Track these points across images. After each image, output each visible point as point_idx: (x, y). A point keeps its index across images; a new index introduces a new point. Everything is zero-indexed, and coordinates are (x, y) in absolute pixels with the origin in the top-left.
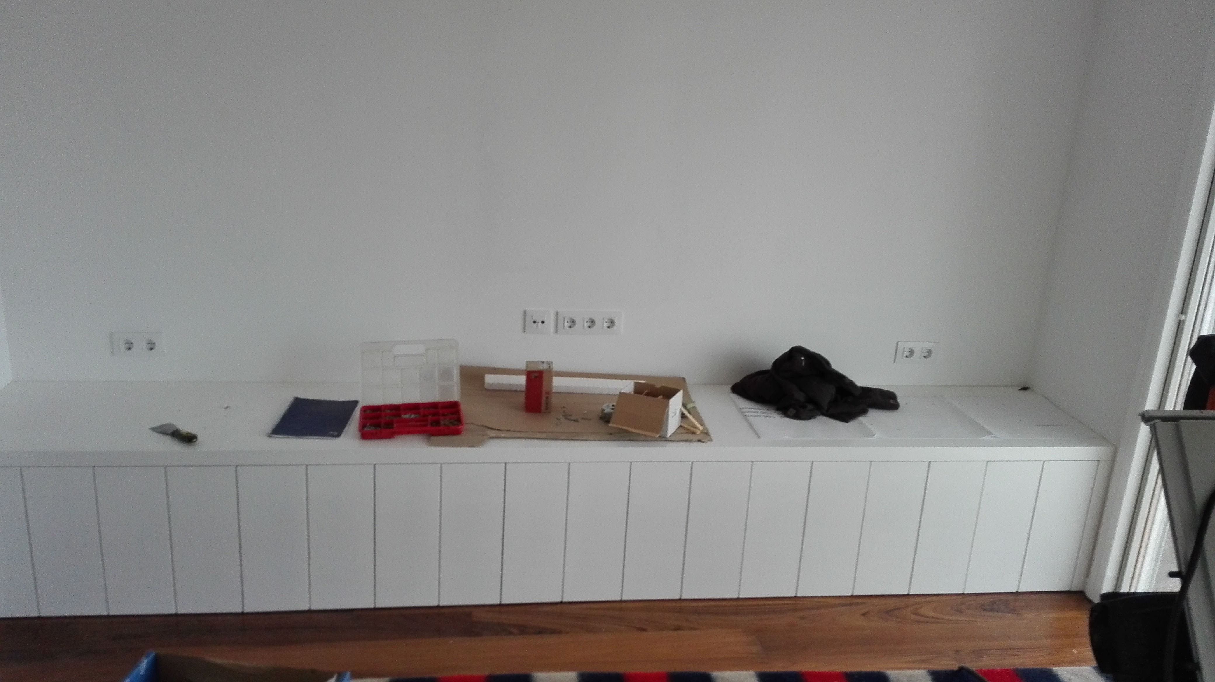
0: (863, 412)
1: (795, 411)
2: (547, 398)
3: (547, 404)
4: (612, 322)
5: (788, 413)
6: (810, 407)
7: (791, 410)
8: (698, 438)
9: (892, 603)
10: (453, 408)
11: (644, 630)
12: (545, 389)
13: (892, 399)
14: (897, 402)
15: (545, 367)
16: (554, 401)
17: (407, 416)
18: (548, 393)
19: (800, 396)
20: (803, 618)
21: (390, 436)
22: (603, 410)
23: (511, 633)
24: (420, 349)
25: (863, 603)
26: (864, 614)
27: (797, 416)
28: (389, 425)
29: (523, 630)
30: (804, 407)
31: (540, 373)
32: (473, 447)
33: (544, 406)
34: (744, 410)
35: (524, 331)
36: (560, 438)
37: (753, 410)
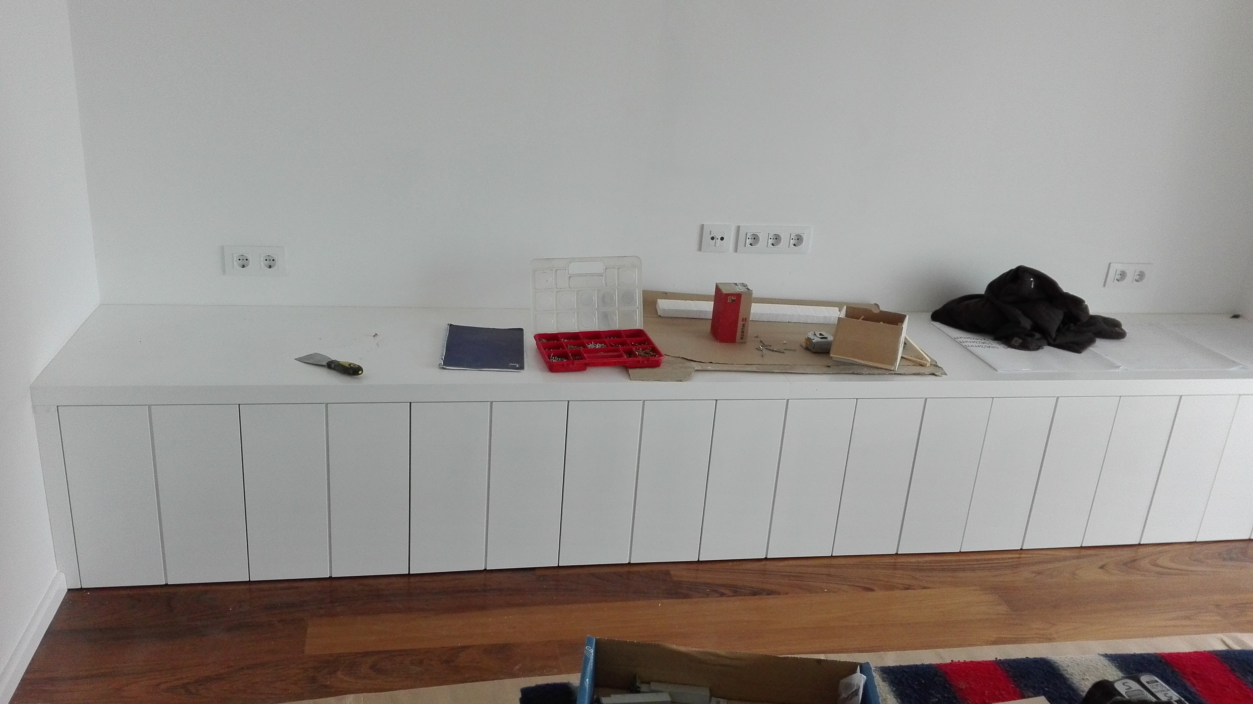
0: (1091, 342)
1: (1021, 341)
2: (744, 325)
3: (743, 332)
4: (799, 239)
5: (1013, 342)
6: (1038, 335)
7: (1016, 339)
8: (932, 370)
9: (1127, 553)
10: (639, 336)
11: (872, 590)
12: (741, 316)
13: (1117, 327)
14: (1122, 329)
15: (739, 289)
16: (751, 330)
17: (591, 346)
18: (745, 320)
19: (1027, 323)
20: (1039, 573)
21: (581, 368)
22: (809, 339)
23: (722, 595)
24: (598, 267)
25: (1096, 555)
26: (1102, 567)
27: (1024, 346)
28: (577, 355)
29: (736, 591)
30: (1032, 336)
31: (739, 296)
32: (681, 381)
33: (739, 334)
34: (961, 340)
35: (700, 249)
36: (774, 371)
37: (968, 340)
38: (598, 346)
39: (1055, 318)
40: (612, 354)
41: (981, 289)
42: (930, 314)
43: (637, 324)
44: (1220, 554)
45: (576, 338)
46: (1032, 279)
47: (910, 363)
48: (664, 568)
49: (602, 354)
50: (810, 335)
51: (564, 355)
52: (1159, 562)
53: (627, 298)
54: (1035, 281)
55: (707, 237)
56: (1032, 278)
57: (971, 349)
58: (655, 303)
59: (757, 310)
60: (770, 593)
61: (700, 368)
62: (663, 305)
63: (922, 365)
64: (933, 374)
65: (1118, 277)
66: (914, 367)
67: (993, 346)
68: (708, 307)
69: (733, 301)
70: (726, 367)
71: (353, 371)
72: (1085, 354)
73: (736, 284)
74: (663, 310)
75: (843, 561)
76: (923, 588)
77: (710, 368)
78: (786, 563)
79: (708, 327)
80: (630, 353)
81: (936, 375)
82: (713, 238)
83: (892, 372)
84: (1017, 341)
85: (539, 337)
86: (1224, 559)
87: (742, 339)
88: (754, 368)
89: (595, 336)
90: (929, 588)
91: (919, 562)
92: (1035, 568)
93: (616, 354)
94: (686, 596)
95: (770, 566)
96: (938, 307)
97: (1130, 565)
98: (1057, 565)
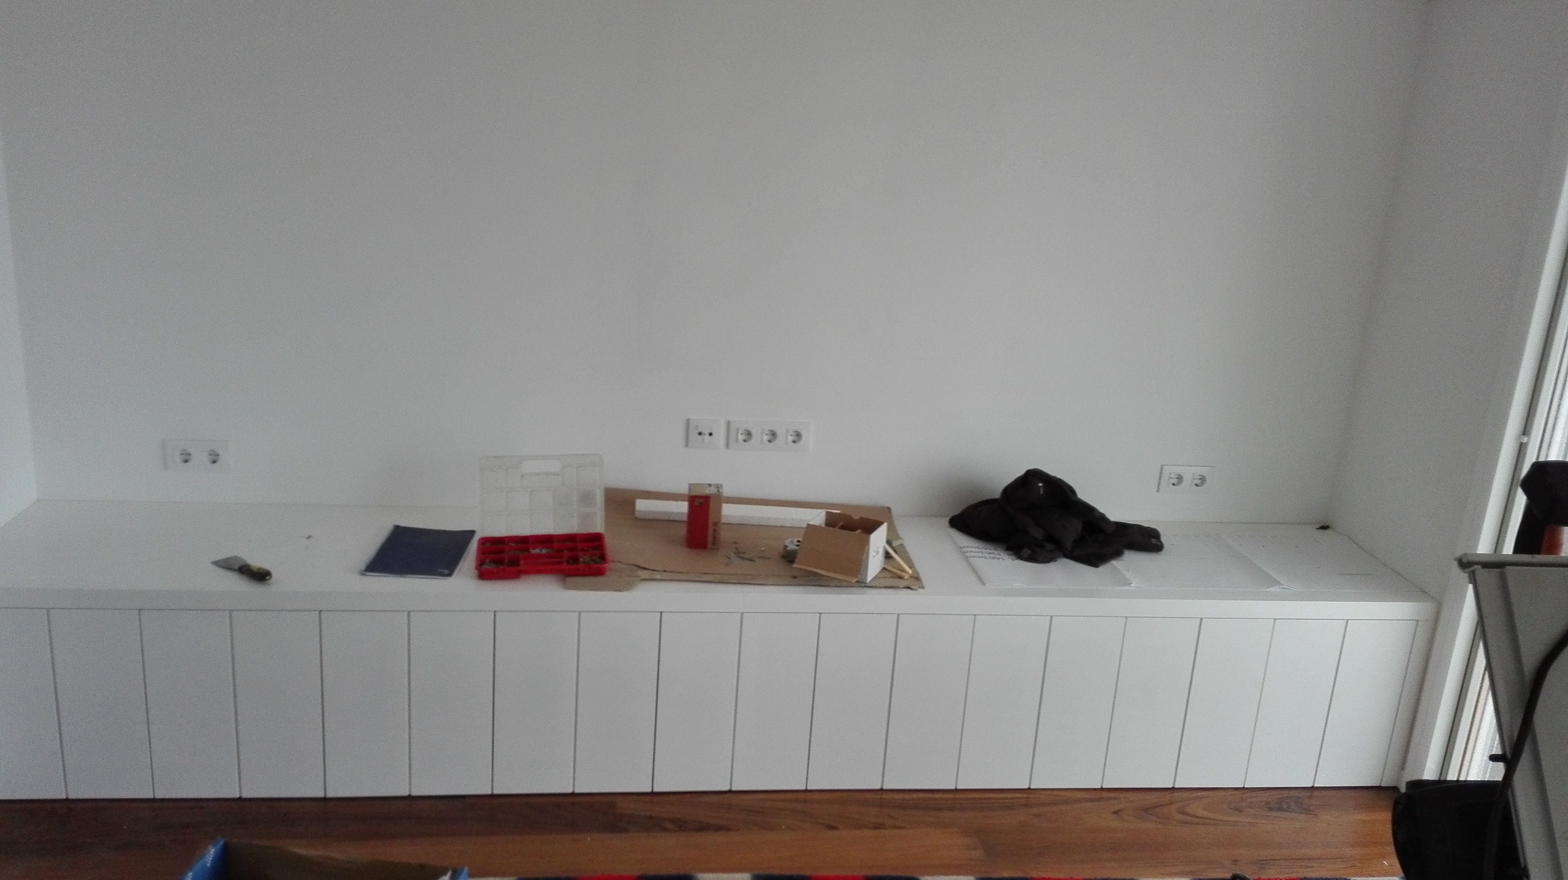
2: (715, 530)
3: (714, 538)
4: (798, 435)
5: (1022, 554)
6: (1049, 546)
8: (906, 583)
10: (595, 542)
11: (835, 828)
12: (712, 518)
13: (1155, 538)
14: (1160, 541)
15: (712, 491)
16: (724, 534)
17: (537, 551)
18: (716, 524)
19: (1037, 533)
21: (515, 575)
22: (786, 547)
25: (1115, 798)
26: (1115, 813)
27: (1033, 558)
28: (514, 561)
30: (1042, 547)
31: (707, 498)
32: (620, 591)
33: (710, 539)
34: (965, 550)
35: (687, 445)
36: (730, 581)
37: (977, 550)
38: (544, 551)
39: (1073, 529)
40: (553, 560)
41: (997, 494)
42: (948, 519)
43: (598, 526)
44: (1268, 803)
45: (524, 542)
46: (1041, 485)
47: (890, 575)
48: (610, 799)
49: (546, 560)
50: (787, 542)
51: (499, 562)
52: (1188, 810)
53: (586, 498)
54: (1044, 486)
55: (693, 433)
56: (1042, 483)
57: (971, 559)
58: (633, 504)
59: (729, 512)
60: (718, 828)
61: (647, 577)
62: (643, 506)
63: (901, 577)
64: (908, 588)
65: (1175, 481)
66: (891, 580)
67: (1000, 557)
68: (682, 508)
69: (701, 503)
70: (679, 576)
71: (260, 576)
72: (1104, 569)
73: (710, 485)
74: (640, 511)
75: (816, 796)
76: (896, 828)
77: (658, 577)
78: (751, 796)
79: (682, 531)
80: (575, 560)
81: (912, 589)
82: (700, 434)
84: (1026, 552)
85: (484, 541)
86: (1271, 809)
87: (714, 544)
88: (710, 578)
89: (545, 540)
90: (901, 828)
91: (904, 800)
92: (1035, 810)
93: (557, 560)
94: (624, 830)
95: (737, 799)
96: (957, 511)
97: (1151, 811)
98: (1064, 807)
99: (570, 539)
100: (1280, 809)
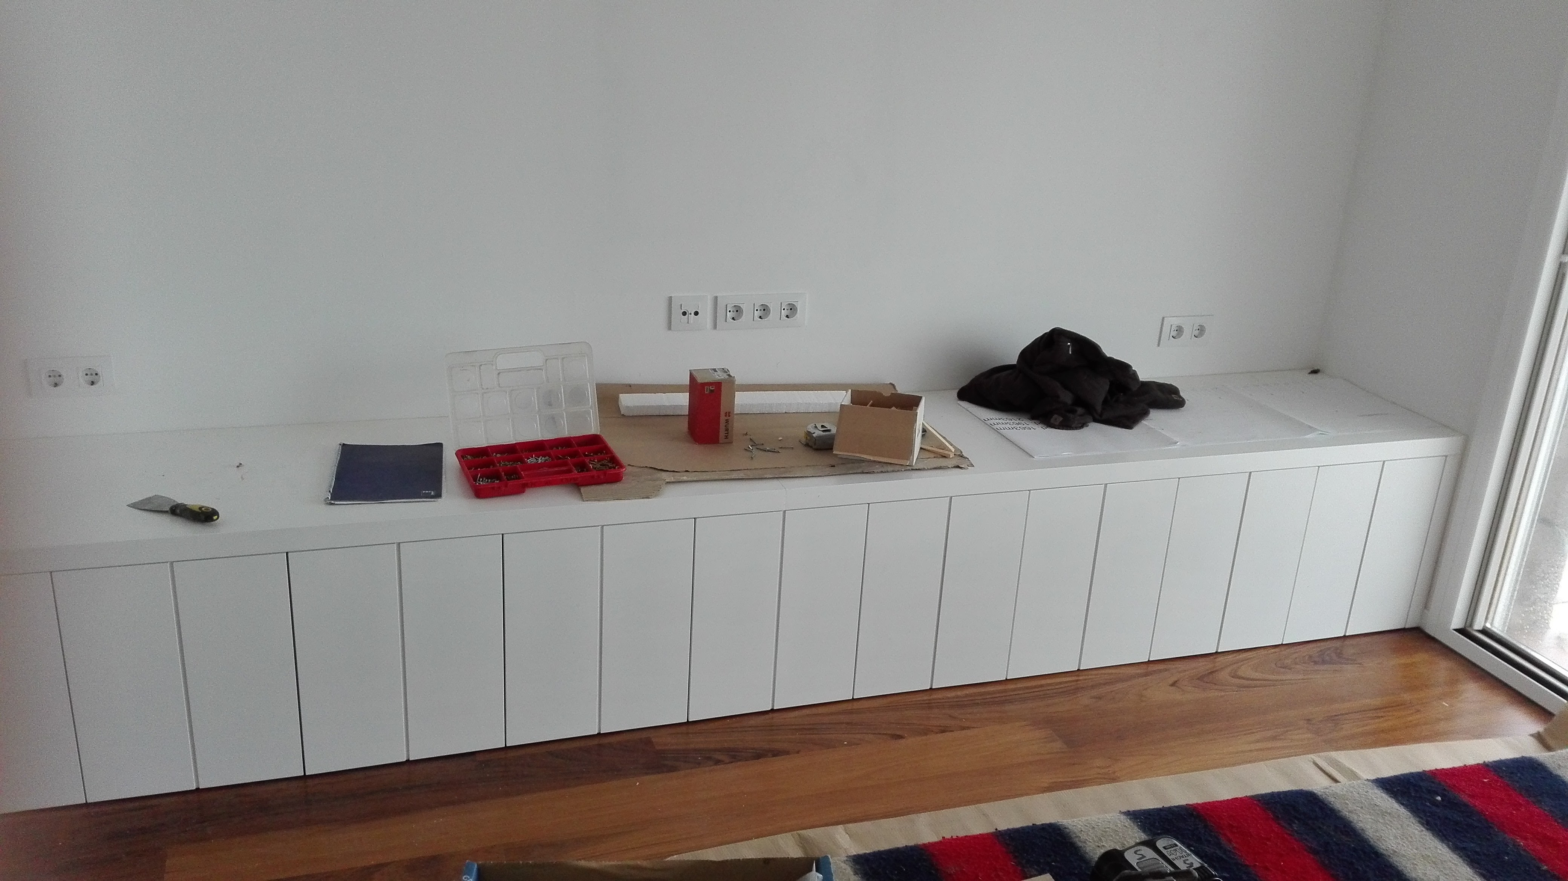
0: (1144, 414)
1: (1061, 419)
2: (727, 421)
3: (727, 430)
4: (792, 308)
5: (1052, 421)
6: (1080, 410)
7: (1055, 416)
8: (955, 462)
9: (1202, 664)
10: (594, 443)
11: (900, 737)
12: (723, 409)
13: (1174, 394)
14: (1180, 397)
15: (719, 376)
16: (737, 426)
17: (531, 461)
18: (728, 414)
19: (1067, 397)
20: (1099, 698)
21: (519, 490)
22: (809, 434)
23: (718, 762)
24: (536, 359)
25: (1166, 670)
26: (1173, 684)
27: (1066, 425)
28: (513, 474)
29: (735, 755)
30: (1073, 412)
31: (718, 385)
32: (648, 498)
33: (722, 433)
34: (991, 422)
35: (670, 328)
36: (766, 476)
37: (1001, 421)
38: (541, 460)
39: (1100, 389)
40: (556, 469)
41: (1013, 360)
42: (957, 391)
43: (592, 427)
44: (1310, 657)
45: (512, 451)
46: (1069, 344)
47: (932, 455)
48: (644, 735)
49: (546, 470)
50: (810, 428)
51: (495, 475)
52: (1240, 672)
53: (576, 395)
54: (1073, 345)
55: (677, 312)
56: (1070, 342)
57: (1002, 431)
58: (616, 400)
59: (742, 401)
60: (776, 753)
61: (672, 479)
62: (627, 401)
63: (944, 457)
64: (958, 467)
65: (1174, 333)
66: (936, 460)
67: (1029, 426)
68: (682, 400)
69: (712, 391)
70: (706, 476)
71: (205, 516)
72: (1137, 429)
73: (715, 370)
74: (627, 407)
75: (866, 704)
76: (963, 728)
77: (685, 478)
78: (796, 713)
79: (684, 425)
80: (583, 467)
81: (961, 468)
82: (684, 314)
83: (908, 468)
84: (1057, 419)
85: (462, 454)
86: (1316, 663)
87: (726, 437)
88: (741, 475)
89: (537, 447)
90: (968, 728)
91: (957, 697)
92: (1095, 693)
93: (564, 468)
94: (672, 769)
95: (778, 718)
96: (964, 382)
97: (1207, 679)
98: (1120, 686)
99: (565, 443)
100: (1324, 662)
